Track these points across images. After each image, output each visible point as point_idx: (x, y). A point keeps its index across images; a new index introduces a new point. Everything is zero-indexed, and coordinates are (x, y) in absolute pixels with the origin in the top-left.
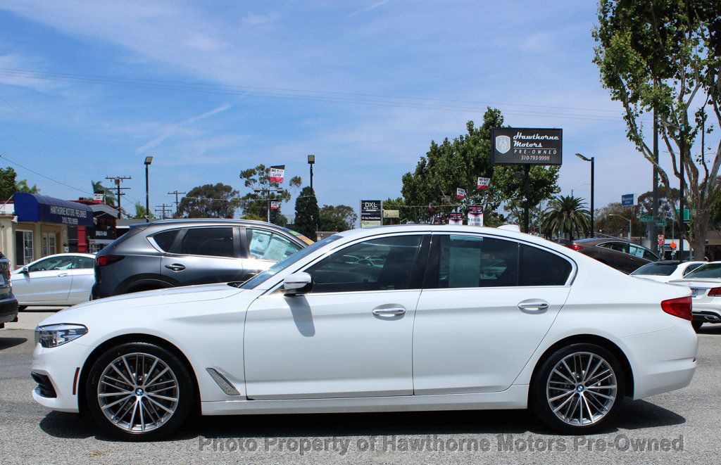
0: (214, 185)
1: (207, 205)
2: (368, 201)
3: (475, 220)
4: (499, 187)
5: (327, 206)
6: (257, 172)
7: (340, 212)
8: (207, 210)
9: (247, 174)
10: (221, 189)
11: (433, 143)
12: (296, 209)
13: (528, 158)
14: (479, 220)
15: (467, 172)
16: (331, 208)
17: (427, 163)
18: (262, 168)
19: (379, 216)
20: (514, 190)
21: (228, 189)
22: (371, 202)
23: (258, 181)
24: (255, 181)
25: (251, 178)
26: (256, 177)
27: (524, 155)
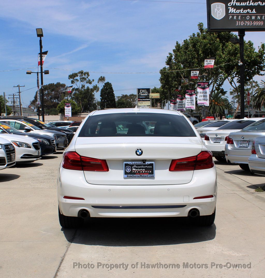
0: (55, 84)
1: (51, 96)
2: (142, 89)
3: (203, 93)
4: (221, 67)
5: (124, 95)
6: (79, 75)
7: (132, 98)
8: (51, 98)
9: (72, 76)
10: (59, 85)
11: (177, 43)
12: (101, 96)
13: (242, 23)
14: (206, 93)
15: (198, 59)
16: (126, 96)
17: (173, 57)
18: (81, 73)
19: (148, 98)
20: (232, 70)
21: (63, 86)
22: (144, 89)
23: (80, 80)
24: (77, 80)
25: (75, 78)
26: (78, 78)
27: (239, 21)
